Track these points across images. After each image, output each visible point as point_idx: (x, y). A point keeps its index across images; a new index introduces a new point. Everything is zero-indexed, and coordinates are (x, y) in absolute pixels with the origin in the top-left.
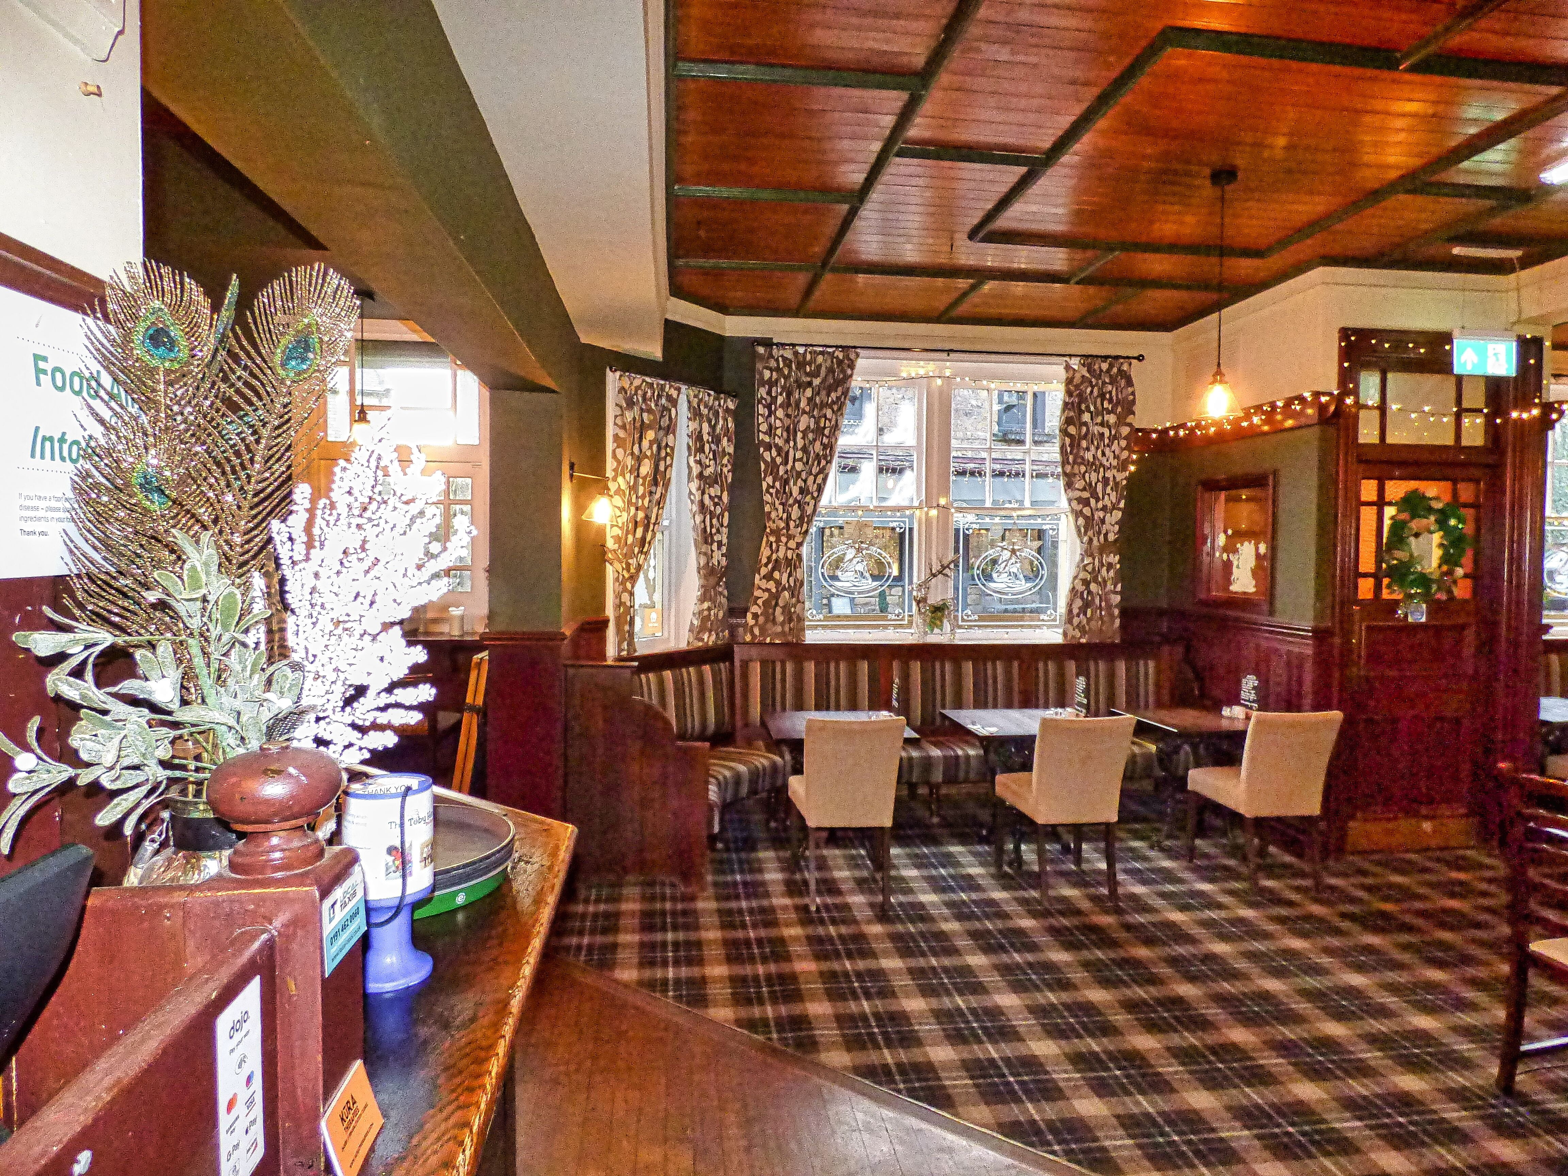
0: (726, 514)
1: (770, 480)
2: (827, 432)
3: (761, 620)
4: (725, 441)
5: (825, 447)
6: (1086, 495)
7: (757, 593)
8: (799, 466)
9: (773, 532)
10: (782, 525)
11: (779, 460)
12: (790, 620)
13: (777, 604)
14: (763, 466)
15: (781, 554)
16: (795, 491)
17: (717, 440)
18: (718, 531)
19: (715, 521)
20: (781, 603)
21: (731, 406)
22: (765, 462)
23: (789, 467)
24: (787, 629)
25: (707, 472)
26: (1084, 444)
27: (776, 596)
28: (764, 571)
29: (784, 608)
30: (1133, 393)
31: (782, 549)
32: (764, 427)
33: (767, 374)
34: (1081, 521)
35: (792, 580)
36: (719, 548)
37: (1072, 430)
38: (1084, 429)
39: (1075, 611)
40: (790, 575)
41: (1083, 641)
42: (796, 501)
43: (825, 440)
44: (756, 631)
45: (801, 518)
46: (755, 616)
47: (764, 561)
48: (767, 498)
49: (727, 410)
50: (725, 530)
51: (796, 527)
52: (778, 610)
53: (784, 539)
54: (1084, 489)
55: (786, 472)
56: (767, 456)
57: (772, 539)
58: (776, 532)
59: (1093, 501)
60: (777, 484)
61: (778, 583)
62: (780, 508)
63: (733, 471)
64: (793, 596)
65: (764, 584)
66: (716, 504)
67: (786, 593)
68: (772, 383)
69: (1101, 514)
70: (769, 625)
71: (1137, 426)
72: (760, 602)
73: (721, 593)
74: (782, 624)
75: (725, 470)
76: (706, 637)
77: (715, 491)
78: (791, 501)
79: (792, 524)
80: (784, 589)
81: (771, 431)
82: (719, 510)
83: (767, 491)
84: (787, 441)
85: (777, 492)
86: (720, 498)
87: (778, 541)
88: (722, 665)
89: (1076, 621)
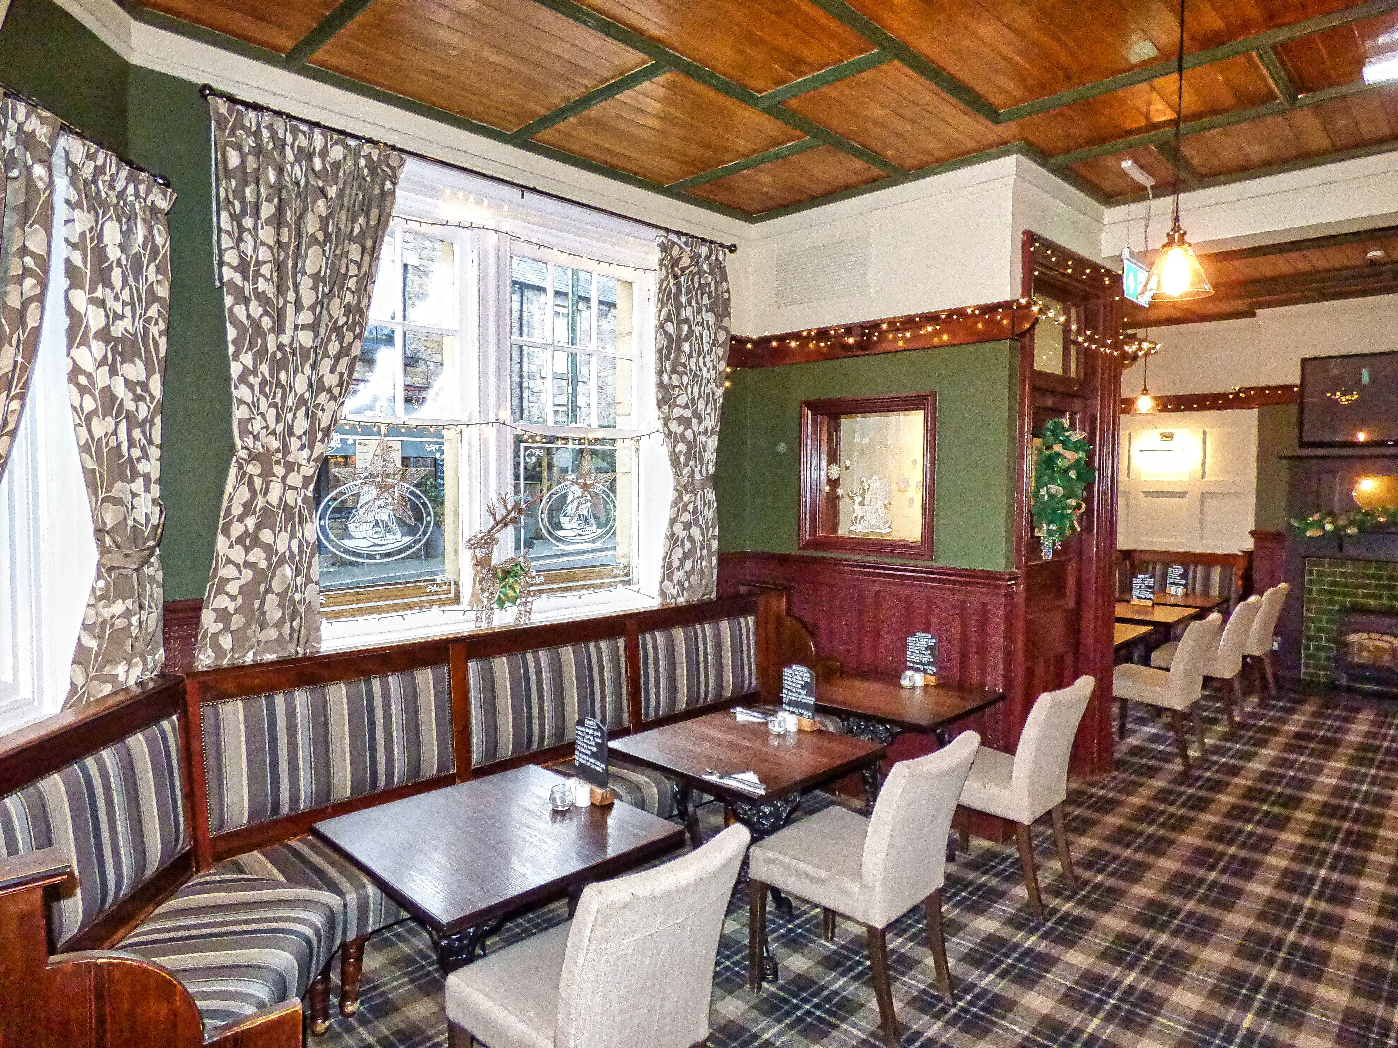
0: (158, 420)
1: (247, 358)
2: (351, 283)
3: (237, 622)
4: (151, 273)
5: (349, 310)
6: (688, 413)
7: (227, 572)
8: (306, 338)
9: (253, 457)
10: (275, 444)
11: (267, 323)
12: (294, 615)
13: (268, 590)
14: (231, 333)
15: (274, 498)
16: (301, 384)
17: (137, 267)
18: (145, 456)
19: (137, 434)
20: (277, 586)
21: (164, 205)
22: (236, 323)
23: (286, 339)
24: (286, 631)
25: (118, 329)
26: (686, 347)
27: (262, 576)
28: (237, 530)
29: (282, 595)
30: (728, 291)
31: (276, 488)
32: (231, 257)
33: (234, 159)
34: (682, 447)
35: (295, 544)
36: (147, 489)
37: (670, 328)
38: (685, 328)
39: (676, 563)
40: (292, 536)
41: (681, 601)
42: (302, 401)
43: (349, 297)
44: (226, 642)
45: (311, 432)
46: (223, 615)
47: (237, 510)
48: (242, 392)
49: (153, 209)
50: (154, 452)
51: (302, 448)
52: (272, 600)
53: (279, 470)
54: (686, 407)
55: (280, 347)
56: (240, 311)
57: (254, 469)
58: (264, 458)
59: (695, 422)
60: (265, 369)
61: (270, 550)
62: (271, 414)
63: (168, 333)
64: (298, 572)
65: (237, 554)
66: (138, 398)
67: (287, 570)
68: (243, 177)
69: (703, 439)
70: (255, 628)
71: (733, 332)
72: (232, 588)
73: (152, 579)
74: (279, 625)
75: (154, 330)
76: (120, 670)
77: (135, 371)
78: (290, 401)
79: (294, 444)
80: (282, 561)
81: (242, 268)
82: (143, 412)
83: (243, 379)
84: (280, 290)
85: (264, 382)
86: (145, 385)
87: (267, 474)
88: (165, 724)
89: (678, 575)
